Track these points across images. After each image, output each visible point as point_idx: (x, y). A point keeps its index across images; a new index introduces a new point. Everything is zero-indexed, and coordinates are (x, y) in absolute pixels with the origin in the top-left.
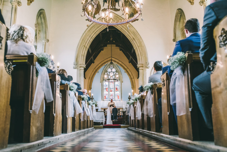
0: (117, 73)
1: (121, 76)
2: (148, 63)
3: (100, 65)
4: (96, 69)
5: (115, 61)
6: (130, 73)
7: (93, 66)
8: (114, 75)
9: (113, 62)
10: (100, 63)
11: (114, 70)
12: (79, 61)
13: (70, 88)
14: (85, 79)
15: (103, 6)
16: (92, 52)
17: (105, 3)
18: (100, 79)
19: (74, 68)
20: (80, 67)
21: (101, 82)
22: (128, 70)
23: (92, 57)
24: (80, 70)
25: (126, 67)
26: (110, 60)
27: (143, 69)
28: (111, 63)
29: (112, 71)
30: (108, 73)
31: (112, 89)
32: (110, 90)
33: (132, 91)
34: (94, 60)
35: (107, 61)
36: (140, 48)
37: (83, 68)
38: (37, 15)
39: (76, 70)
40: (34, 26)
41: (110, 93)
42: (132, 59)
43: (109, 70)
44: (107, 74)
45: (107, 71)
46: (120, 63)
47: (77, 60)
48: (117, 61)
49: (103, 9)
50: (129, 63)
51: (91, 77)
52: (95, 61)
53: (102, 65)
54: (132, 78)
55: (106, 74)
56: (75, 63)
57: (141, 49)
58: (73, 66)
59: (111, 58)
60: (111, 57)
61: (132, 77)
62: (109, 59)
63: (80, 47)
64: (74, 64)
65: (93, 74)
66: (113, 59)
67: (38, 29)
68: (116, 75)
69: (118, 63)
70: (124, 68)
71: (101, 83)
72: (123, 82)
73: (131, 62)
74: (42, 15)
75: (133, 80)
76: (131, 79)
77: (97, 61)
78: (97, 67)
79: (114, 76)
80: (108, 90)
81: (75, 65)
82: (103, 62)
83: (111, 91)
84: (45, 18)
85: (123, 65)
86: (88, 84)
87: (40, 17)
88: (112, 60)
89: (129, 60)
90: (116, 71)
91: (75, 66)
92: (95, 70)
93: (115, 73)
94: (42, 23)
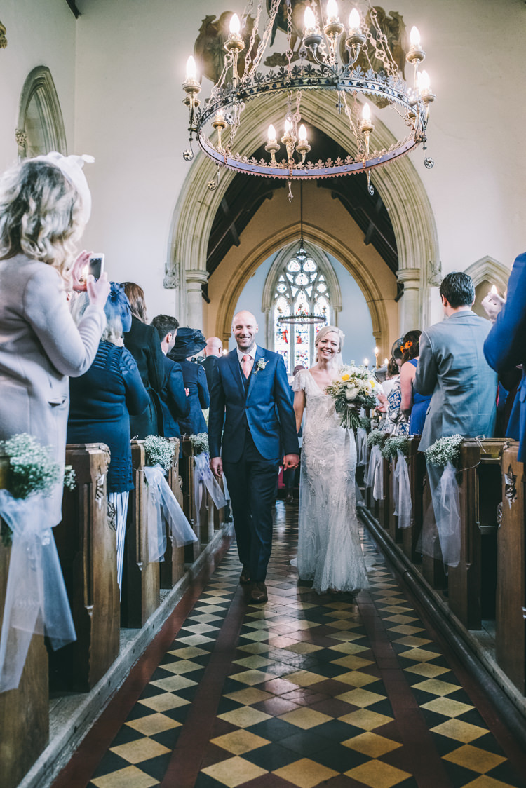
0: (322, 278)
1: (337, 287)
2: (438, 267)
3: (259, 251)
4: (246, 265)
5: (315, 238)
6: (368, 281)
7: (234, 256)
8: (309, 285)
9: (306, 239)
10: (259, 246)
11: (310, 265)
12: (184, 261)
13: (147, 455)
14: (208, 301)
15: (271, 45)
16: (230, 207)
17: (278, 31)
18: (260, 297)
19: (166, 286)
20: (188, 281)
21: (263, 310)
22: (361, 269)
23: (232, 226)
24: (189, 291)
25: (353, 260)
26: (295, 234)
27: (416, 289)
28: (302, 244)
29: (302, 271)
30: (290, 278)
31: (302, 336)
32: (296, 340)
33: (376, 350)
34: (239, 234)
35: (286, 239)
36: (409, 208)
37: (199, 286)
38: (23, 95)
39: (173, 292)
40: (14, 138)
41: (297, 347)
42: (375, 230)
43: (293, 266)
44: (287, 282)
45: (285, 270)
46: (333, 242)
47: (175, 255)
48: (322, 235)
49: (271, 55)
50: (367, 244)
51: (228, 295)
52: (243, 237)
53: (267, 252)
54: (376, 299)
55: (282, 279)
56: (169, 270)
57: (414, 211)
58: (161, 277)
59: (300, 224)
60: (302, 222)
61: (375, 295)
62: (292, 230)
63: (186, 207)
64: (166, 273)
65: (235, 282)
66: (307, 228)
67: (29, 144)
68: (319, 282)
69: (325, 244)
70: (347, 262)
71: (264, 315)
72: (341, 309)
73: (372, 239)
74: (41, 92)
75: (379, 304)
76: (372, 302)
77: (250, 238)
78: (250, 260)
79: (311, 287)
80: (288, 339)
81: (170, 273)
82: (271, 242)
83: (300, 341)
84: (52, 101)
85: (344, 251)
86: (218, 318)
87: (33, 98)
88: (302, 233)
89: (365, 232)
90: (319, 270)
91: (169, 279)
92: (241, 271)
93: (313, 277)
94: (43, 118)
